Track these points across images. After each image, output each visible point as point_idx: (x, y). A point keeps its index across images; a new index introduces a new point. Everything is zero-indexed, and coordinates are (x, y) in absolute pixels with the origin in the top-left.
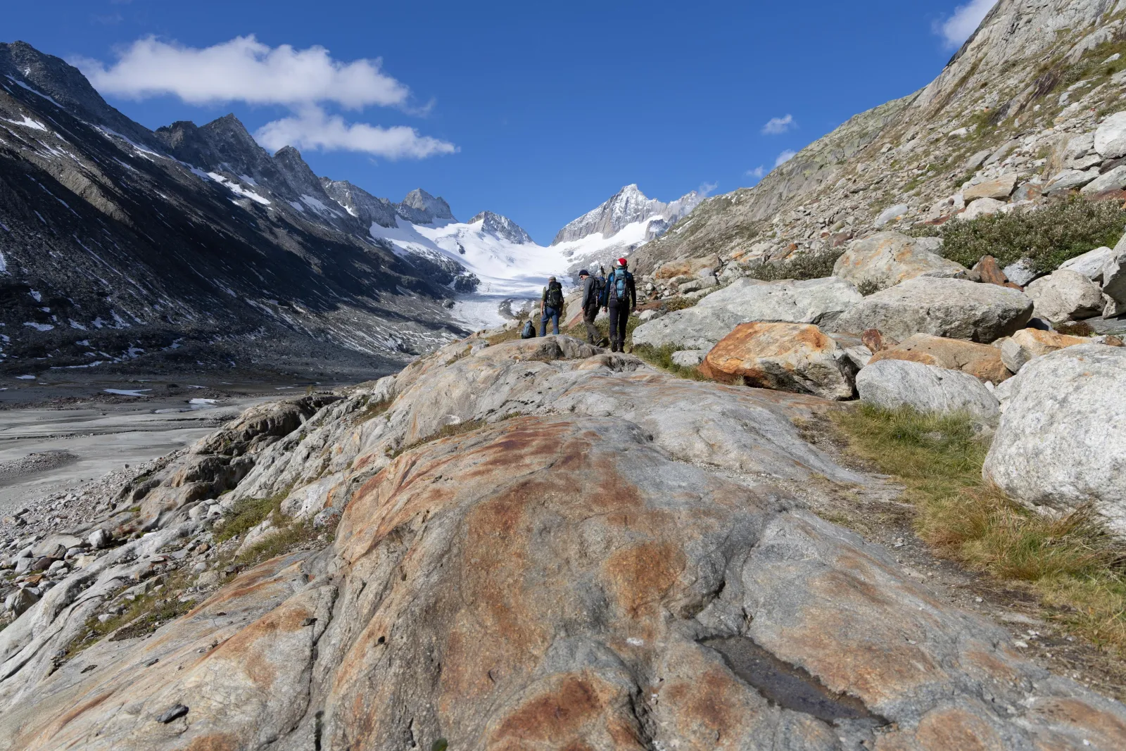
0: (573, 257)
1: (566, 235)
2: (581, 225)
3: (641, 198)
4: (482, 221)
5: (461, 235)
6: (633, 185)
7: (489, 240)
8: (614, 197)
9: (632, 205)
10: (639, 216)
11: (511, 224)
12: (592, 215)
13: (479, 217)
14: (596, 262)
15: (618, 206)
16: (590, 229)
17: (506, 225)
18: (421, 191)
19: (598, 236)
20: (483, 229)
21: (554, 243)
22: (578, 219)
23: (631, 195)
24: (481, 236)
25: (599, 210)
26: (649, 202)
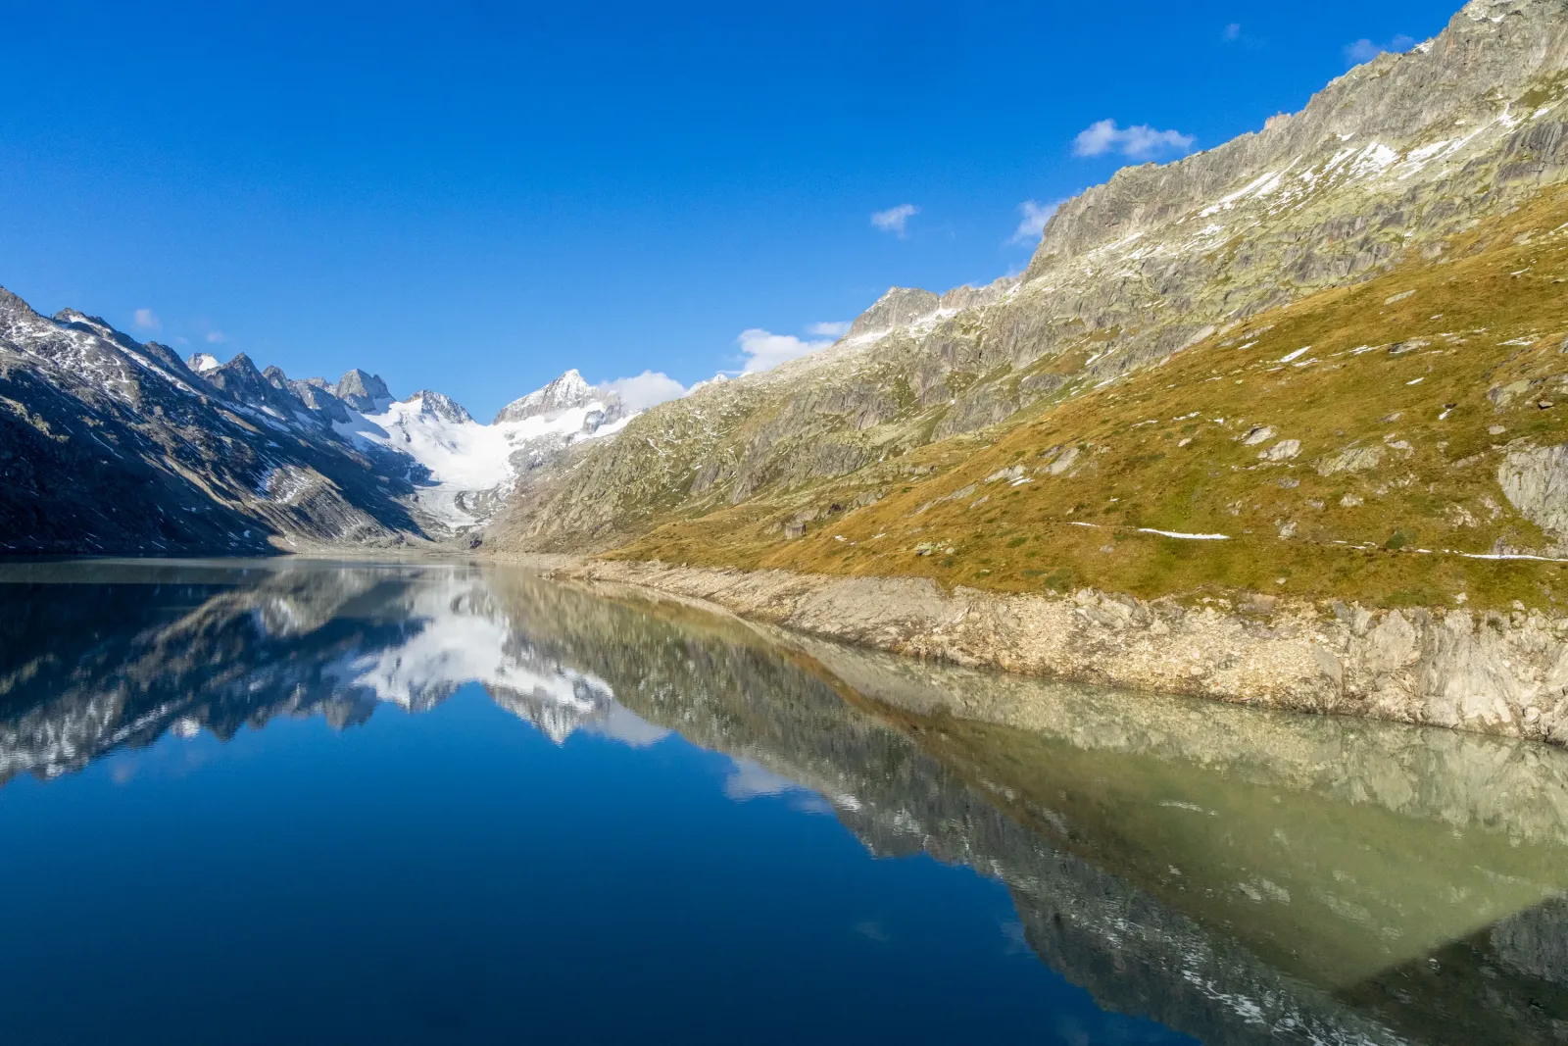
0: (513, 441)
1: (508, 415)
2: (522, 407)
3: (582, 384)
4: (421, 400)
5: (404, 421)
6: (575, 371)
7: (429, 422)
8: (555, 382)
9: (573, 390)
10: (580, 402)
11: (450, 402)
12: (535, 397)
13: (417, 396)
14: (536, 452)
15: (559, 391)
16: (532, 411)
17: (445, 404)
18: (359, 371)
19: (539, 419)
20: (423, 411)
21: (496, 422)
22: (520, 400)
23: (572, 380)
24: (421, 419)
25: (541, 393)
26: (589, 388)
